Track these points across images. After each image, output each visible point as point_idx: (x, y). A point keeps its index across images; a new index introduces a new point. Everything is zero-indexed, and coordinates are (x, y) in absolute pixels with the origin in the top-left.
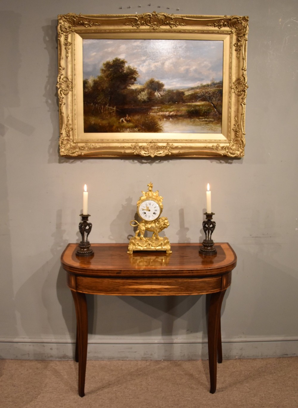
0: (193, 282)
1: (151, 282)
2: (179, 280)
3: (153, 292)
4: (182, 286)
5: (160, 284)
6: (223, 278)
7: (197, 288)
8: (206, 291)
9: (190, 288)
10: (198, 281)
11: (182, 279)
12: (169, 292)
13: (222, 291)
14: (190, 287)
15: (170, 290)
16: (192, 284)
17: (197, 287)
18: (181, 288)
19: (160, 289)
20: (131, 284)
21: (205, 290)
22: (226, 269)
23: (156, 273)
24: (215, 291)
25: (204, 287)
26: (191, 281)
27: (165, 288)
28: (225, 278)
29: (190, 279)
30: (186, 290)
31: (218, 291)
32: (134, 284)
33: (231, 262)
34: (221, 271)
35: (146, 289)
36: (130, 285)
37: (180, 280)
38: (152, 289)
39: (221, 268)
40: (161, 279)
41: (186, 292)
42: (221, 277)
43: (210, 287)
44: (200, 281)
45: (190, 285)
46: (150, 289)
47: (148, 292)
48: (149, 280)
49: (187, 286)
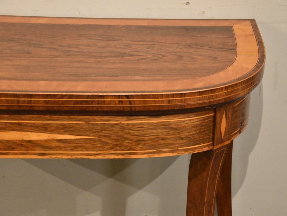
0: (134, 125)
1: (19, 124)
2: (95, 120)
4: (105, 136)
5: (44, 129)
6: (218, 116)
7: (145, 141)
8: (170, 150)
9: (127, 141)
10: (148, 124)
11: (106, 118)
12: (72, 150)
13: (215, 148)
14: (127, 139)
15: (72, 145)
16: (131, 131)
17: (146, 138)
18: (103, 139)
19: (46, 141)
21: (167, 145)
22: (227, 94)
23: (31, 101)
24: (196, 148)
25: (165, 139)
26: (128, 125)
27: (60, 141)
28: (224, 116)
29: (125, 118)
30: (116, 145)
31: (205, 149)
33: (245, 73)
34: (210, 98)
35: (8, 141)
37: (99, 121)
38: (23, 141)
39: (212, 91)
40: (47, 117)
41: (116, 150)
42: (213, 114)
43: (182, 139)
44: (153, 123)
45: (127, 134)
46: (20, 143)
47: (13, 149)
48: (15, 120)
49: (118, 136)
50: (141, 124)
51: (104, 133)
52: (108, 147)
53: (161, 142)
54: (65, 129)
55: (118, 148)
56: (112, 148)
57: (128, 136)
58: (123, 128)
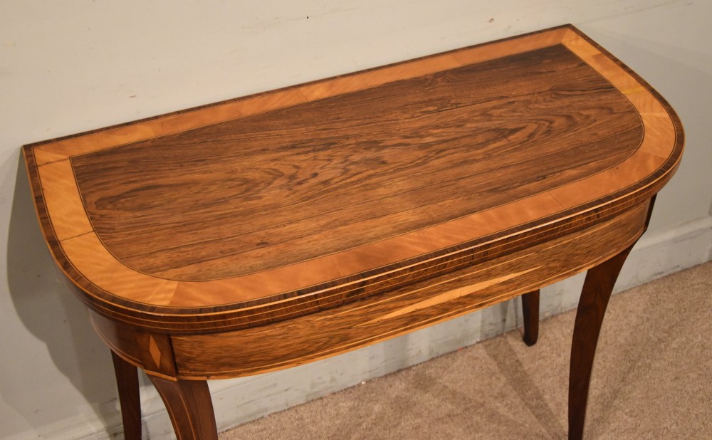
0: (587, 236)
1: (459, 280)
2: (547, 246)
3: (464, 304)
4: (554, 261)
5: (489, 276)
7: (594, 250)
8: (615, 250)
9: (576, 258)
11: (558, 240)
12: (515, 289)
14: (577, 255)
15: (516, 283)
16: (582, 245)
17: (596, 247)
18: (551, 265)
19: (487, 289)
20: (392, 305)
21: (614, 245)
25: (613, 240)
26: (581, 239)
27: (504, 283)
30: (563, 267)
32: (401, 303)
35: (442, 304)
36: (390, 310)
37: (550, 246)
38: (460, 298)
40: (494, 261)
41: (564, 271)
45: (577, 250)
46: (457, 301)
47: (448, 310)
48: (455, 276)
49: (568, 255)
50: (594, 232)
51: (555, 257)
52: (554, 272)
53: (609, 245)
54: (512, 268)
55: (566, 268)
56: (559, 271)
57: (578, 252)
58: (574, 244)
